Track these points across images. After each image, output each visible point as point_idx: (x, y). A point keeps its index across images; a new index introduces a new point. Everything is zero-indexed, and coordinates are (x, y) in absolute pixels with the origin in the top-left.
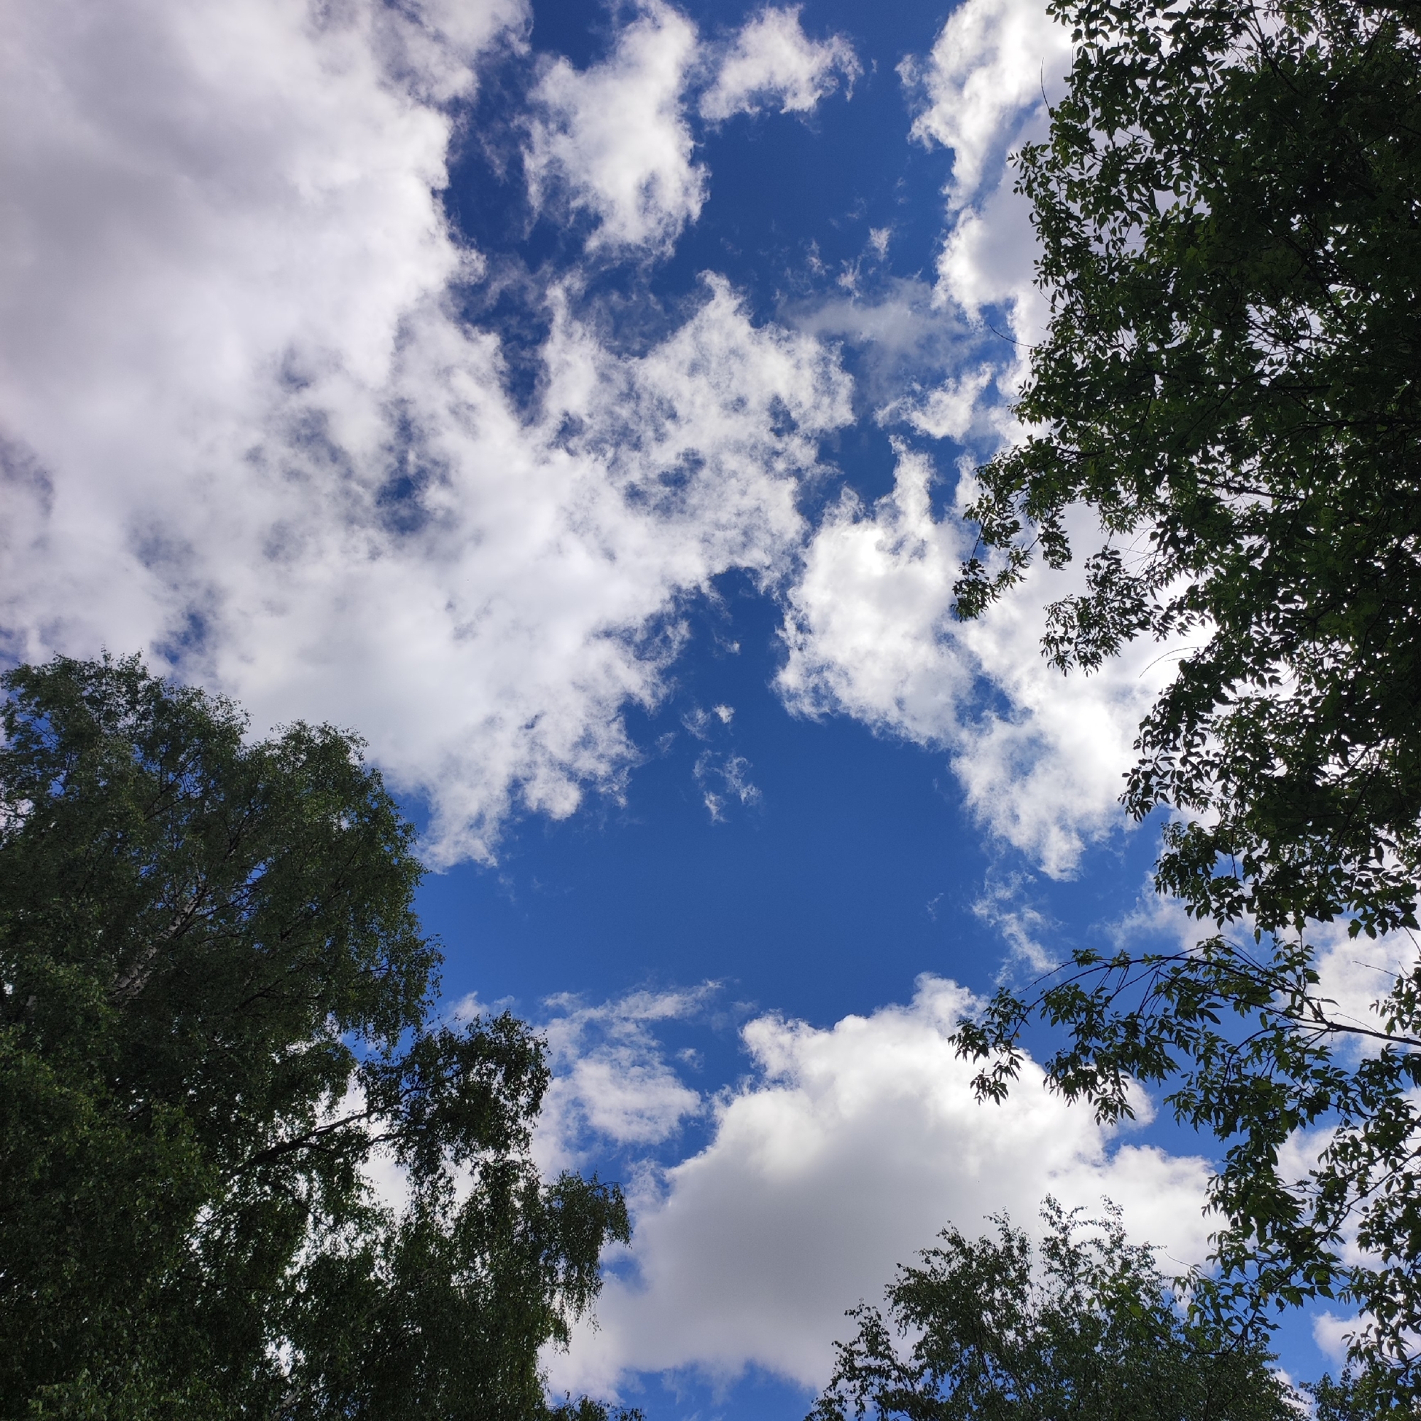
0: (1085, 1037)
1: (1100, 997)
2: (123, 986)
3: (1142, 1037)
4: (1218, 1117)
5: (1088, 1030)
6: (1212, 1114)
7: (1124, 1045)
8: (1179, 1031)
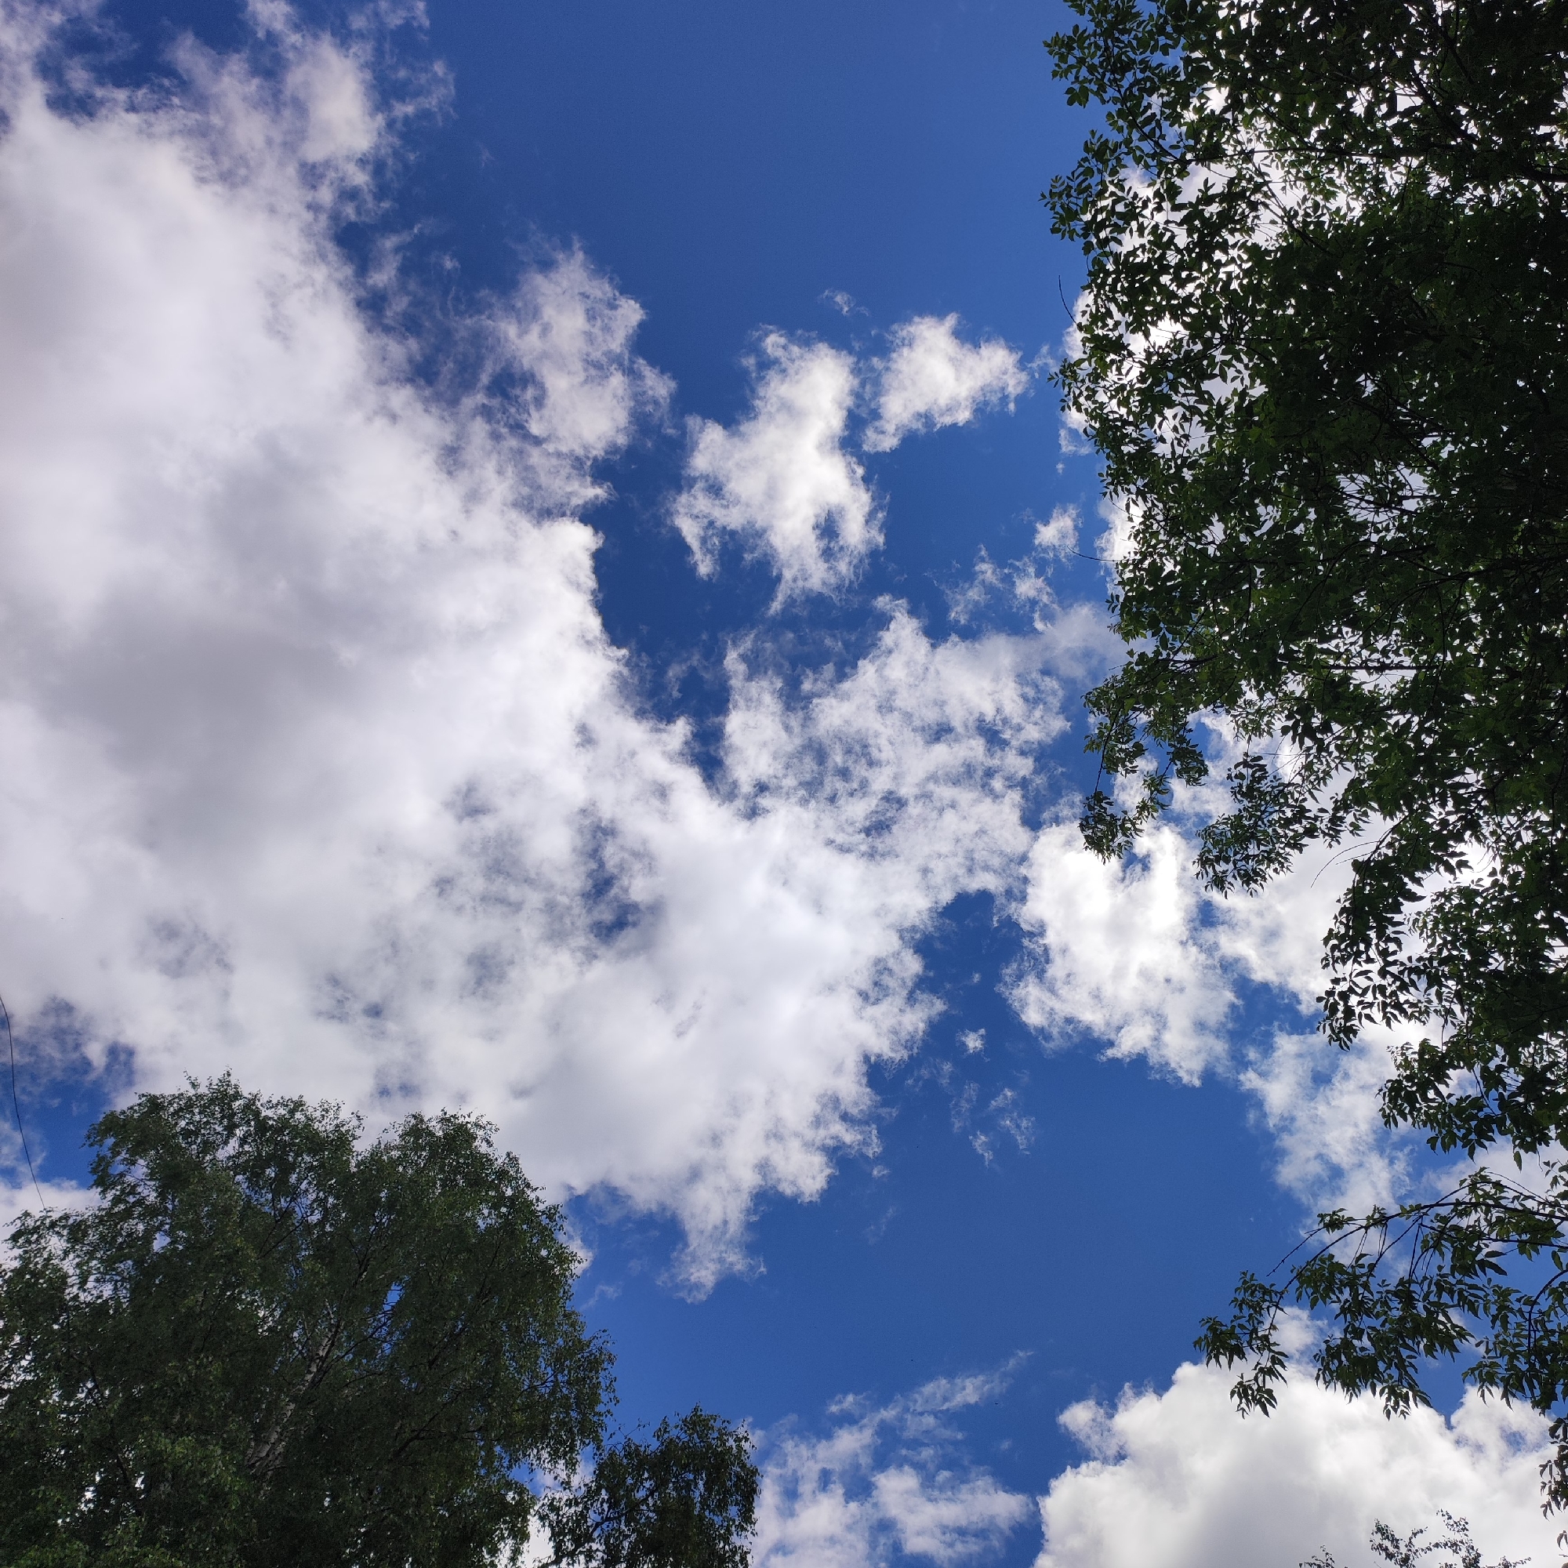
0: (1354, 1318)
1: (1362, 1266)
2: (264, 1454)
3: (1420, 1305)
4: (1532, 1387)
5: (1356, 1308)
6: (1525, 1384)
7: (1402, 1319)
8: (1461, 1292)
